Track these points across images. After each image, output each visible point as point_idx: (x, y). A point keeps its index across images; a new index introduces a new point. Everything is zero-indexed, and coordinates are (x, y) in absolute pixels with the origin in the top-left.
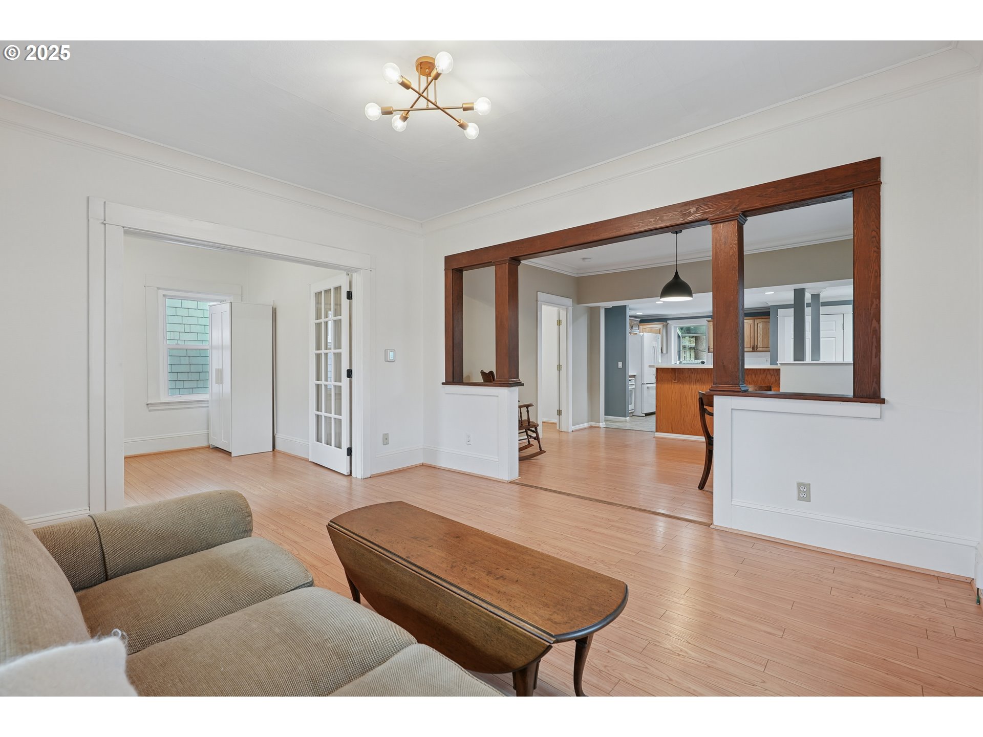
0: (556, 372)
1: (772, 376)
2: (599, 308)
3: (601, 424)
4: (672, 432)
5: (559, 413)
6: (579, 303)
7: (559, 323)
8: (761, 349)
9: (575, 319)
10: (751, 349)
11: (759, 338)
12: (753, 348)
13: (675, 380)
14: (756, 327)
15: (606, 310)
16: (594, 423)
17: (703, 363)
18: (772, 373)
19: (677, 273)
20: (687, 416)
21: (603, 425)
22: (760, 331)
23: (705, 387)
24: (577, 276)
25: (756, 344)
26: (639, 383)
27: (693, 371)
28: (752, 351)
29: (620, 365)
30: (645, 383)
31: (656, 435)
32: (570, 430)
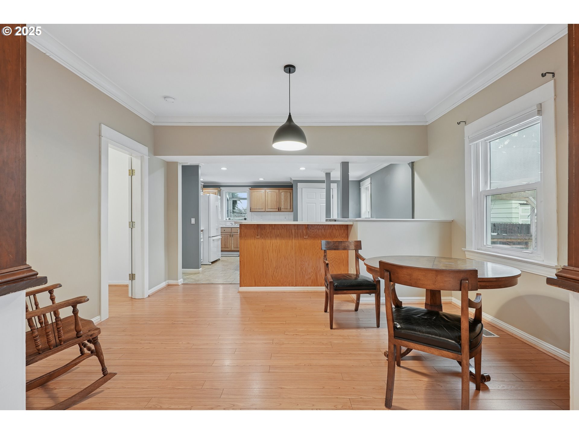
0: (128, 230)
1: (336, 230)
2: (176, 164)
3: (179, 281)
4: (256, 285)
5: (132, 277)
6: (155, 154)
7: (132, 172)
8: (283, 210)
9: (151, 171)
10: (277, 210)
11: (282, 203)
12: (279, 209)
13: (258, 236)
14: (280, 194)
15: (184, 167)
16: (172, 281)
17: (245, 219)
18: (336, 228)
19: (290, 116)
20: (269, 269)
21: (180, 281)
22: (283, 197)
23: (284, 241)
24: (153, 124)
25: (280, 206)
26: (206, 236)
27: (273, 226)
28: (278, 211)
29: (193, 221)
30: (211, 236)
31: (240, 290)
32: (146, 296)
